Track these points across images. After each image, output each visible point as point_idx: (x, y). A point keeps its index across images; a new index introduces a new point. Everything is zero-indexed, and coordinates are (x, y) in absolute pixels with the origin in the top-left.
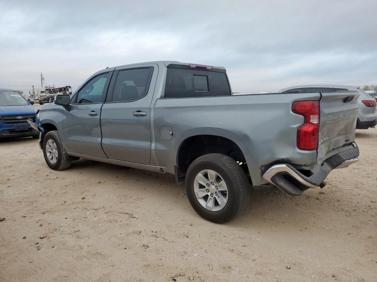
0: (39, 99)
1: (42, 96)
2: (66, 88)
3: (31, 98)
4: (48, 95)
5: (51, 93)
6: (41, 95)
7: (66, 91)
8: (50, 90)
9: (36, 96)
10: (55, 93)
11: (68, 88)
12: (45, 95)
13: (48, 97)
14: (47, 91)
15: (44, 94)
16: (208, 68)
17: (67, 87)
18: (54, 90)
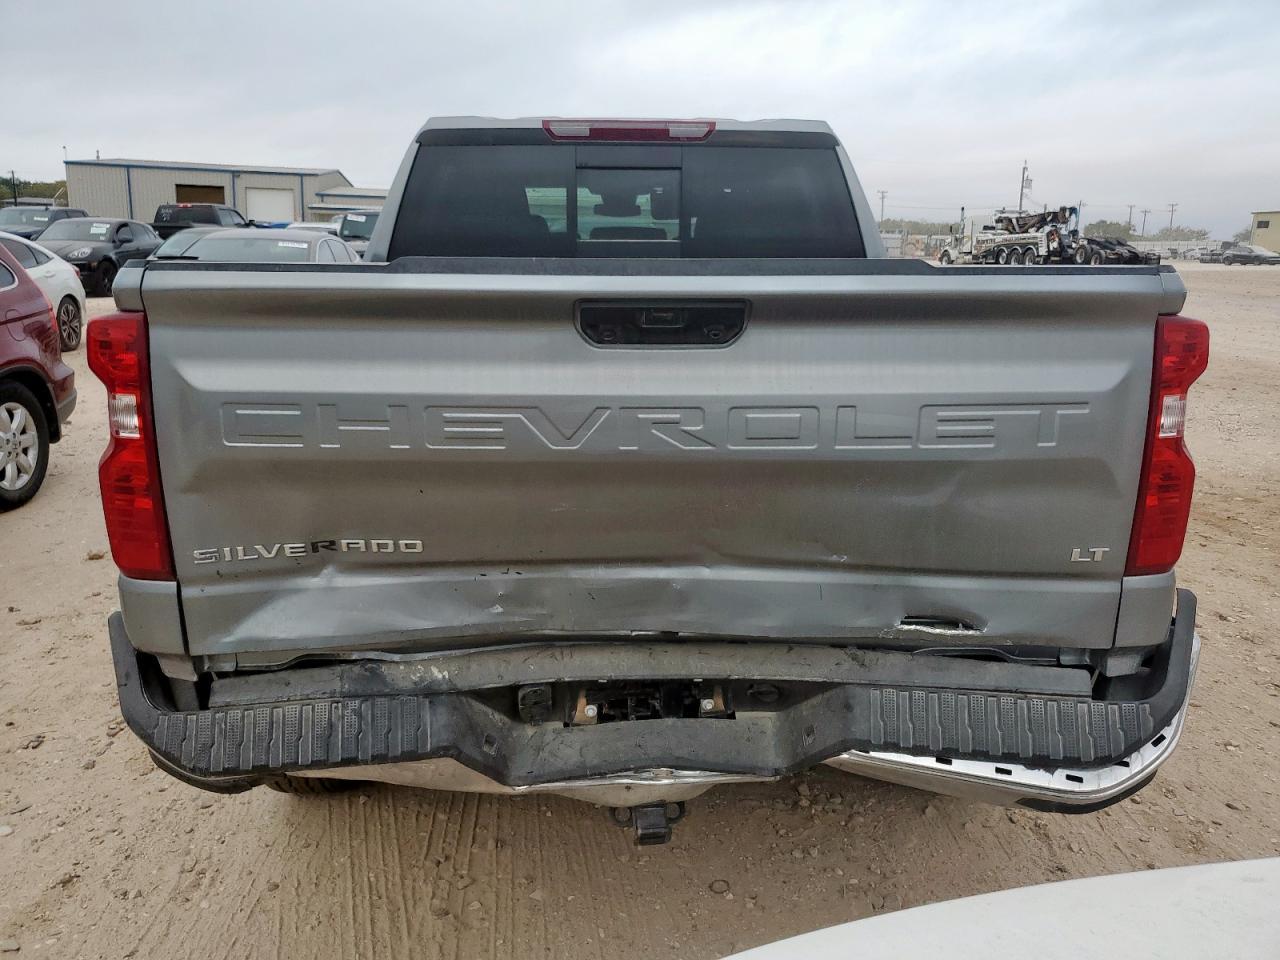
0: (974, 252)
1: (983, 242)
2: (1060, 216)
3: (952, 249)
4: (999, 239)
5: (1011, 233)
6: (980, 239)
7: (1059, 226)
8: (1010, 220)
9: (967, 242)
10: (1023, 232)
11: (1067, 214)
12: (991, 237)
13: (999, 246)
14: (1000, 225)
15: (989, 235)
16: (674, 131)
17: (1063, 209)
18: (1021, 223)
